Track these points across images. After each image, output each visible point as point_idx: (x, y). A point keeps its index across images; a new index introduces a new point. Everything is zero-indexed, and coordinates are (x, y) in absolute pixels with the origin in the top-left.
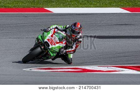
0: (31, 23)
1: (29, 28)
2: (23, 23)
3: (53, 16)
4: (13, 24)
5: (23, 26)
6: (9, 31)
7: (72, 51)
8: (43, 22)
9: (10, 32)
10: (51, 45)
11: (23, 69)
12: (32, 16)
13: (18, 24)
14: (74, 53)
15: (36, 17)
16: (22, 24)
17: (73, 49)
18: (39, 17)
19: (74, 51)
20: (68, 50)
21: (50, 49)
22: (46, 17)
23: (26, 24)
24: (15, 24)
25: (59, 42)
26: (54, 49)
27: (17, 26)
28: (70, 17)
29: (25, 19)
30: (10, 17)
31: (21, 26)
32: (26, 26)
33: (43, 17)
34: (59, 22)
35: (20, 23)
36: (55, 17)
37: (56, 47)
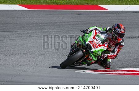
0: (84, 21)
1: (82, 26)
2: (77, 21)
3: (108, 14)
4: (65, 22)
5: (76, 24)
6: (62, 29)
7: (114, 56)
8: (97, 20)
9: (62, 31)
10: (94, 47)
11: (76, 71)
12: (85, 14)
13: (71, 22)
14: (115, 58)
15: (90, 15)
16: (74, 22)
17: (114, 54)
18: (93, 15)
19: (116, 56)
20: (109, 55)
21: (92, 52)
22: (101, 15)
23: (79, 23)
24: (67, 22)
25: (101, 44)
26: (96, 52)
27: (69, 24)
28: (127, 15)
29: (78, 17)
30: (61, 14)
31: (74, 24)
32: (79, 24)
33: (98, 15)
34: (115, 21)
35: (73, 21)
36: (110, 15)
37: (98, 50)
